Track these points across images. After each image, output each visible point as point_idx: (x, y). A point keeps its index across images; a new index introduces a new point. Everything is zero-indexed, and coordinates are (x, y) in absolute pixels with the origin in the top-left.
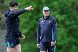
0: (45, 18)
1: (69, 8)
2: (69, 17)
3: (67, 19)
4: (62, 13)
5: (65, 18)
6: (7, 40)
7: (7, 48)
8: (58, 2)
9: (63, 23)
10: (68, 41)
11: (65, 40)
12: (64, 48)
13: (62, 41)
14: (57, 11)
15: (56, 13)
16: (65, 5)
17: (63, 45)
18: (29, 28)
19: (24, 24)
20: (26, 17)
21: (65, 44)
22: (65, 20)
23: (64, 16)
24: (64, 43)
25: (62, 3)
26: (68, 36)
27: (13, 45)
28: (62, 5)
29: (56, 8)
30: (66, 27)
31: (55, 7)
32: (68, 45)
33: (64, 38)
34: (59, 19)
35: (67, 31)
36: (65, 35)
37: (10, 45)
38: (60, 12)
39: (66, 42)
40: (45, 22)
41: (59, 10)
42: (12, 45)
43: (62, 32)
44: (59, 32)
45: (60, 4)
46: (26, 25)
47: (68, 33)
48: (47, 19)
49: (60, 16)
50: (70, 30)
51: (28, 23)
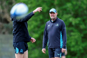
0: (52, 21)
1: (84, 10)
2: (84, 20)
3: (82, 22)
4: (76, 16)
5: (79, 21)
6: (16, 45)
7: (16, 54)
8: (72, 4)
9: (77, 26)
10: (82, 47)
11: (79, 46)
12: (78, 55)
13: (76, 47)
14: (71, 13)
15: (69, 15)
16: (80, 7)
17: (77, 51)
18: (40, 32)
19: (34, 28)
20: (36, 21)
21: (80, 50)
22: (79, 24)
23: (79, 19)
24: (78, 49)
25: (76, 5)
26: (83, 42)
27: (23, 51)
28: (77, 8)
29: (69, 11)
30: (81, 31)
31: (68, 9)
32: (82, 51)
33: (79, 43)
34: (73, 23)
35: (82, 35)
36: (80, 40)
37: (19, 51)
38: (74, 14)
39: (81, 48)
40: (53, 26)
41: (73, 13)
42: (21, 51)
43: (76, 37)
44: (73, 37)
45: (74, 6)
46: (36, 29)
47: (83, 38)
48: (54, 22)
49: (74, 19)
50: (85, 35)
51: (38, 27)
